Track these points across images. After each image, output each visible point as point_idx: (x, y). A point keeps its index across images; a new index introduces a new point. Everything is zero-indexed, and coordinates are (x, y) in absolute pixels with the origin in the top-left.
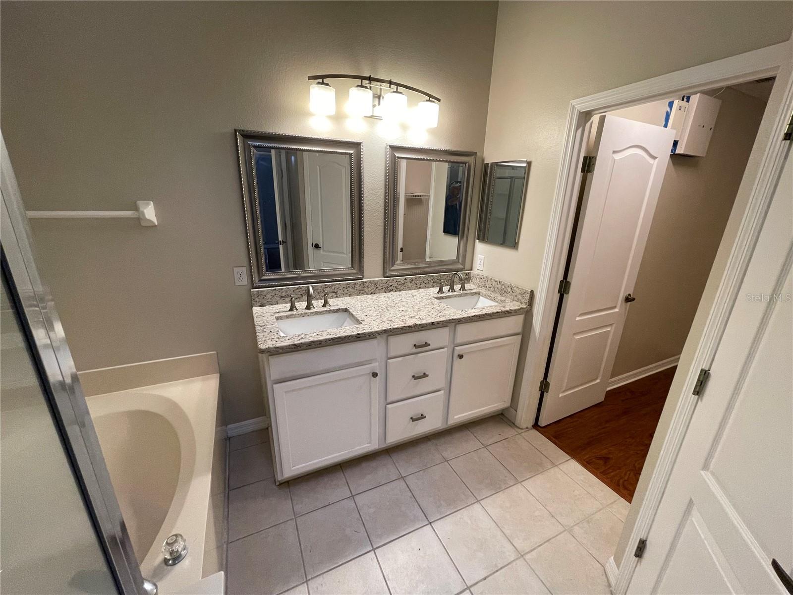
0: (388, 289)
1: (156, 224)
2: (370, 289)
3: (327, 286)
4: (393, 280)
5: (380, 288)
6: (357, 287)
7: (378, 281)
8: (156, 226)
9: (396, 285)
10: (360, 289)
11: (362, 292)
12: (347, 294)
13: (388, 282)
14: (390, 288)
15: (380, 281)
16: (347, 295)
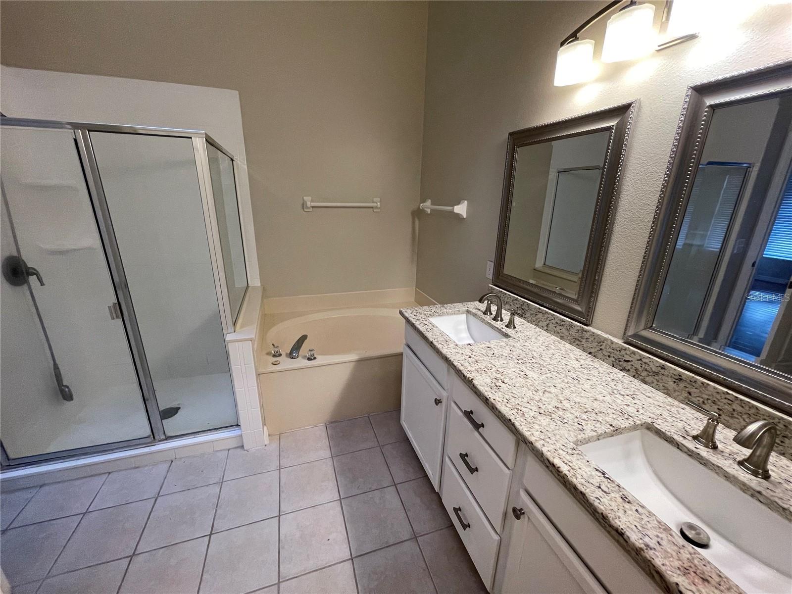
0: (620, 362)
1: (465, 217)
2: (589, 345)
3: (540, 311)
4: (634, 353)
5: (607, 354)
6: (573, 331)
7: (606, 339)
8: (464, 219)
9: (638, 365)
10: (576, 337)
11: (577, 342)
12: (558, 333)
13: (623, 352)
14: (625, 364)
15: (609, 343)
16: (558, 335)
